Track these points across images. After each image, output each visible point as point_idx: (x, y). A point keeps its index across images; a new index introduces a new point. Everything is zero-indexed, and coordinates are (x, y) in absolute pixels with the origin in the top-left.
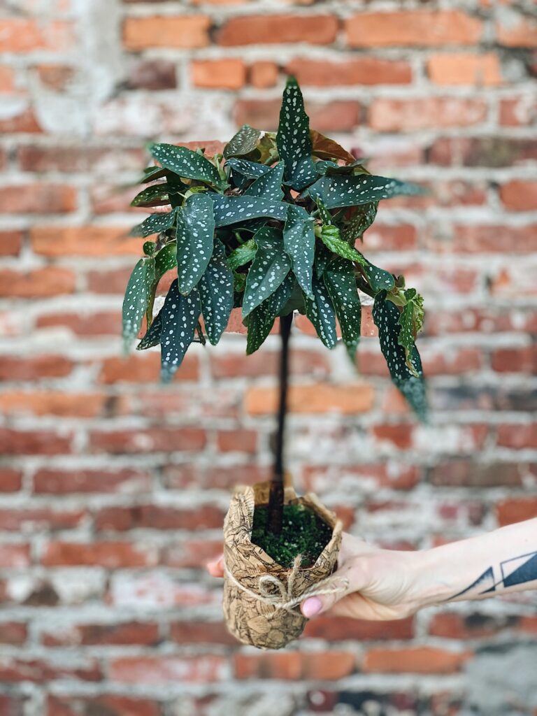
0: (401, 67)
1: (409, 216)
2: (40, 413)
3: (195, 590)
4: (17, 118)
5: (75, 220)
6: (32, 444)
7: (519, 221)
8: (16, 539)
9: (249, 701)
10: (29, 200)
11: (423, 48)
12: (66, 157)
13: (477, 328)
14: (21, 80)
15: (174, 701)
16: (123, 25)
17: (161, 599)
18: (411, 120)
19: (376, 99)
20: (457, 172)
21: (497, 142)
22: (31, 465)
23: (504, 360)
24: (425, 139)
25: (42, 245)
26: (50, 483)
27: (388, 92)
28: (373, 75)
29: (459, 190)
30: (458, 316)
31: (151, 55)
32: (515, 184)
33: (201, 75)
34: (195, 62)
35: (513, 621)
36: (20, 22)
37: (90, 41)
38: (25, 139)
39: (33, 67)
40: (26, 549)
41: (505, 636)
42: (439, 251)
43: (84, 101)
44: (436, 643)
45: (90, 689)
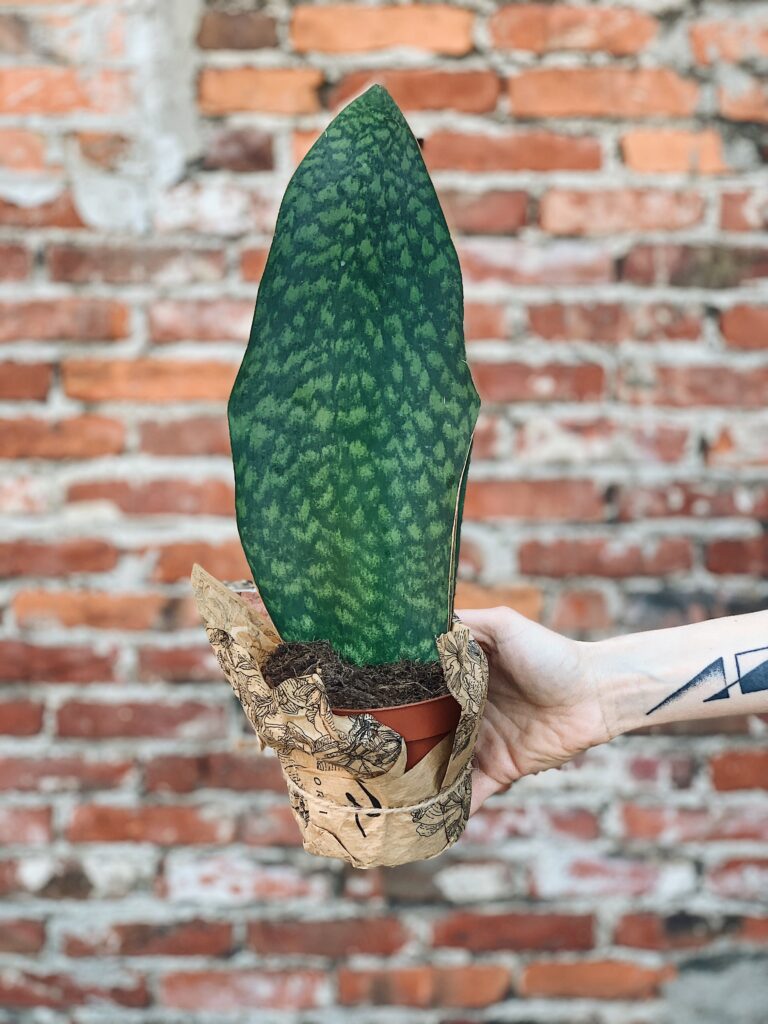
0: (585, 145)
1: (594, 353)
2: (70, 623)
3: (284, 877)
4: (47, 206)
5: (126, 351)
6: (59, 666)
7: (747, 362)
8: (32, 801)
10: (63, 321)
11: (617, 120)
12: (115, 262)
13: (686, 510)
14: (54, 153)
16: (199, 80)
17: (236, 890)
18: (599, 219)
19: (550, 190)
20: (661, 293)
21: (717, 252)
22: (56, 695)
23: (724, 557)
24: (618, 246)
25: (77, 385)
26: (81, 722)
27: (565, 180)
28: (546, 156)
29: (664, 318)
30: (661, 494)
31: (238, 121)
32: (741, 310)
34: (300, 133)
35: (733, 923)
36: (56, 71)
37: (152, 101)
38: (58, 235)
39: (73, 135)
40: (46, 815)
41: (721, 946)
42: (635, 403)
43: (142, 185)
44: (622, 954)
45: (135, 1018)
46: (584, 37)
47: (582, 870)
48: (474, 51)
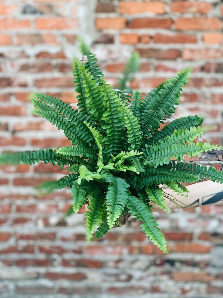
0: (193, 38)
1: (195, 90)
4: (57, 54)
8: (52, 203)
9: (133, 262)
10: (61, 82)
11: (201, 30)
13: (218, 130)
14: (59, 40)
15: (107, 262)
16: (96, 21)
18: (197, 56)
19: (185, 49)
20: (213, 75)
24: (201, 63)
27: (189, 46)
28: (183, 40)
29: (214, 82)
31: (105, 31)
33: (123, 39)
34: (121, 35)
36: (59, 19)
37: (84, 26)
38: (59, 61)
39: (64, 36)
40: (56, 206)
42: (205, 103)
44: (201, 243)
45: (77, 257)
46: (193, 9)
47: (190, 221)
48: (165, 13)
